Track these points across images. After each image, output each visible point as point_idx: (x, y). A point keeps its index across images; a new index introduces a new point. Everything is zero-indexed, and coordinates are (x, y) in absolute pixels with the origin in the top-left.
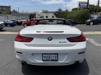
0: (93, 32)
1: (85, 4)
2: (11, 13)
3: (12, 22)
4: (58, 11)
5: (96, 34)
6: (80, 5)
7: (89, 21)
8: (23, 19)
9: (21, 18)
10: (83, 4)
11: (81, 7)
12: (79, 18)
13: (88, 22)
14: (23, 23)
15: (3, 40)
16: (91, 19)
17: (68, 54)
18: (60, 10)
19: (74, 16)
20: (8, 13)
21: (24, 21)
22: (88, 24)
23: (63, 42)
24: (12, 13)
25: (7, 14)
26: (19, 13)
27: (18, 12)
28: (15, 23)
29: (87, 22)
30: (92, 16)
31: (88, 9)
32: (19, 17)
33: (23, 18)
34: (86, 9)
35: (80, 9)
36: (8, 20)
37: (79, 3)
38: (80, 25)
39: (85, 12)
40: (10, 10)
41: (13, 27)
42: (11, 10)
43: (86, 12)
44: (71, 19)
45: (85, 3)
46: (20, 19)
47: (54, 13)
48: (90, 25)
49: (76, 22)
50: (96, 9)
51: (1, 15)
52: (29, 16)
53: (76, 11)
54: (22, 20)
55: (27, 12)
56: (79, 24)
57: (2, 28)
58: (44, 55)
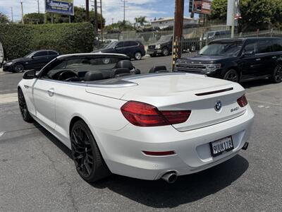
1: (62, 5)
6: (51, 7)
10: (57, 5)
11: (52, 11)
17: (244, 131)
19: (54, 40)
23: (234, 110)
35: (52, 18)
37: (46, 0)
39: (84, 30)
45: (63, 3)
58: (213, 145)
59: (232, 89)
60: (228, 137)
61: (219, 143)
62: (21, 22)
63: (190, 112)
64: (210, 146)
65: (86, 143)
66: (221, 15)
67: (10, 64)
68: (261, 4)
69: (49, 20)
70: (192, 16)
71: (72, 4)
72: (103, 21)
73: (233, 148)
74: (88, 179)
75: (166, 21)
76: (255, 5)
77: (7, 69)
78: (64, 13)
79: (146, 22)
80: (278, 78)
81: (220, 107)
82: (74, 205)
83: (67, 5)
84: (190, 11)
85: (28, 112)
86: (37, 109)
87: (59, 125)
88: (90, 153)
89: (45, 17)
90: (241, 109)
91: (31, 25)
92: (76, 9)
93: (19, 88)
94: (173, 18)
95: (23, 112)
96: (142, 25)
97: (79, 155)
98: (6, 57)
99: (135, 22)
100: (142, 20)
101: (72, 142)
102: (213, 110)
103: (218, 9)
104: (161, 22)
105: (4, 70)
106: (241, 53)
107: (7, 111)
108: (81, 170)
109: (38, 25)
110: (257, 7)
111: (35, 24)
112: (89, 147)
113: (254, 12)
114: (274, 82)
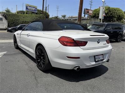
4: (5, 12)
6: (27, 8)
10: (30, 8)
11: (28, 10)
17: (108, 53)
18: (8, 11)
37: (26, 6)
39: (41, 18)
45: (33, 7)
58: (96, 57)
59: (104, 35)
60: (102, 55)
61: (98, 57)
62: (16, 13)
63: (87, 42)
64: (94, 57)
65: (43, 54)
66: (97, 16)
67: (10, 29)
68: (113, 13)
69: (27, 13)
70: (85, 16)
71: (36, 8)
72: (49, 15)
73: (103, 60)
74: (42, 70)
75: (74, 17)
76: (110, 13)
77: (8, 31)
78: (33, 11)
79: (66, 17)
80: (119, 41)
81: (99, 42)
82: (35, 79)
83: (34, 8)
84: (84, 13)
85: (17, 45)
86: (21, 43)
87: (31, 48)
88: (44, 58)
89: (25, 12)
90: (107, 44)
91: (20, 14)
92: (38, 10)
93: (14, 35)
94: (77, 16)
95: (15, 45)
96: (64, 18)
97: (39, 59)
98: (9, 26)
99: (61, 17)
100: (64, 16)
101: (36, 55)
102: (96, 43)
103: (95, 14)
104: (72, 18)
105: (7, 31)
106: (105, 28)
107: (8, 45)
108: (39, 66)
109: (22, 14)
110: (111, 14)
111: (21, 14)
112: (43, 56)
113: (110, 16)
114: (118, 42)
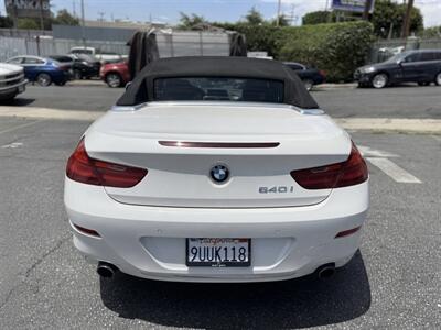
0: (387, 122)
2: (53, 26)
3: (55, 65)
4: (246, 21)
5: (396, 130)
7: (371, 69)
8: (104, 53)
9: (93, 49)
11: (340, 8)
12: (332, 58)
13: (366, 74)
14: (102, 69)
15: (20, 147)
16: (379, 61)
17: (293, 239)
18: (254, 19)
19: (310, 49)
20: (39, 23)
21: (108, 62)
22: (367, 83)
23: (273, 190)
24: (57, 23)
25: (35, 28)
26: (87, 25)
27: (81, 23)
28: (71, 71)
29: (360, 76)
30: (383, 50)
31: (370, 17)
32: (88, 42)
33: (103, 49)
34: (360, 21)
35: (338, 18)
36: (39, 55)
38: (333, 85)
40: (48, 11)
41: (63, 84)
42: (52, 10)
43: (359, 30)
44: (300, 62)
46: (89, 52)
47: (231, 32)
48: (373, 87)
49: (317, 74)
50: (400, 17)
51: (11, 32)
52: (128, 44)
53: (322, 24)
54: (98, 56)
55: (117, 21)
56: (328, 82)
57: (17, 91)
58: (191, 244)
60: (242, 240)
61: (210, 245)
